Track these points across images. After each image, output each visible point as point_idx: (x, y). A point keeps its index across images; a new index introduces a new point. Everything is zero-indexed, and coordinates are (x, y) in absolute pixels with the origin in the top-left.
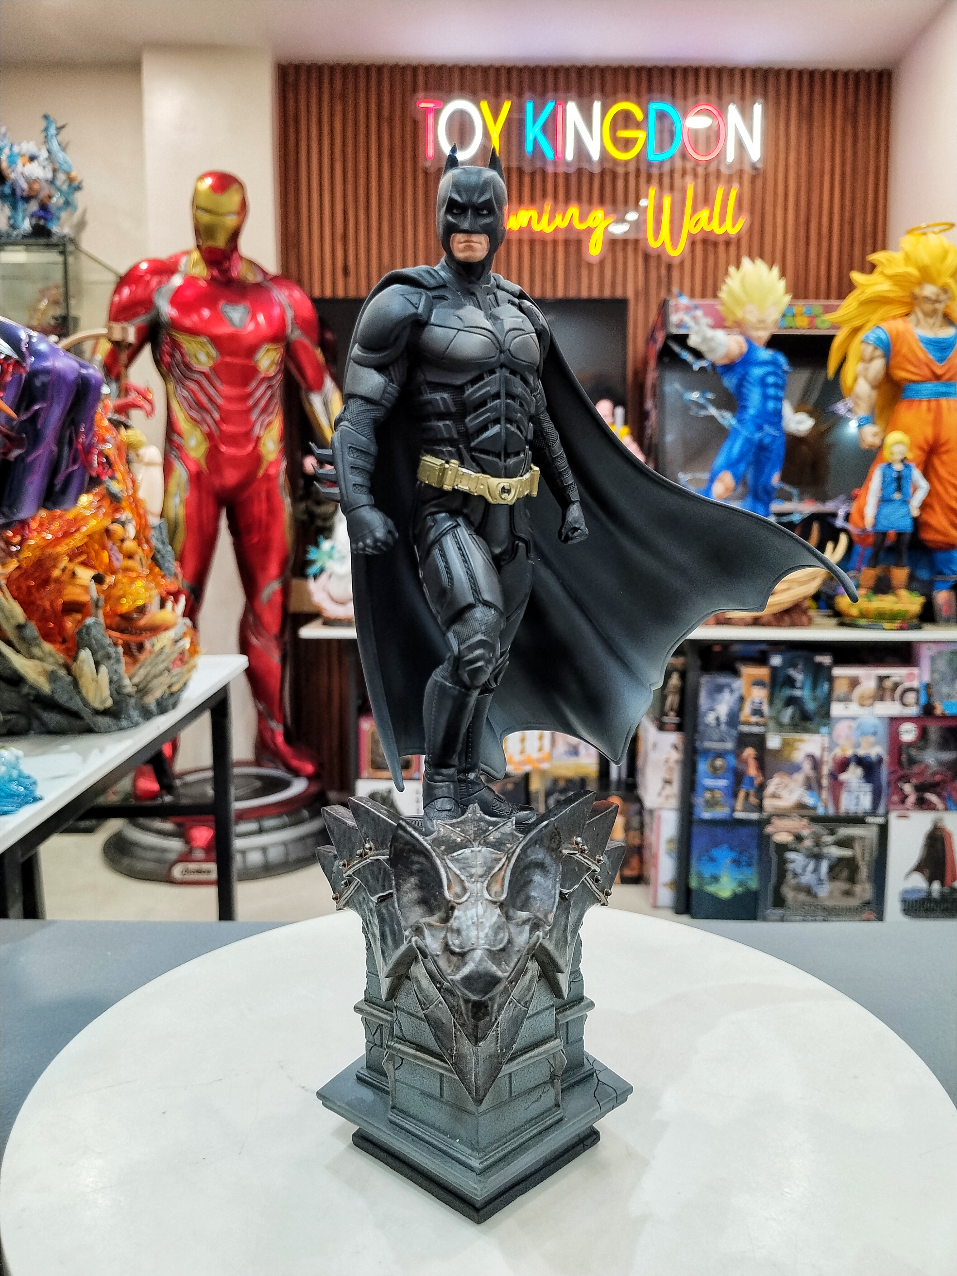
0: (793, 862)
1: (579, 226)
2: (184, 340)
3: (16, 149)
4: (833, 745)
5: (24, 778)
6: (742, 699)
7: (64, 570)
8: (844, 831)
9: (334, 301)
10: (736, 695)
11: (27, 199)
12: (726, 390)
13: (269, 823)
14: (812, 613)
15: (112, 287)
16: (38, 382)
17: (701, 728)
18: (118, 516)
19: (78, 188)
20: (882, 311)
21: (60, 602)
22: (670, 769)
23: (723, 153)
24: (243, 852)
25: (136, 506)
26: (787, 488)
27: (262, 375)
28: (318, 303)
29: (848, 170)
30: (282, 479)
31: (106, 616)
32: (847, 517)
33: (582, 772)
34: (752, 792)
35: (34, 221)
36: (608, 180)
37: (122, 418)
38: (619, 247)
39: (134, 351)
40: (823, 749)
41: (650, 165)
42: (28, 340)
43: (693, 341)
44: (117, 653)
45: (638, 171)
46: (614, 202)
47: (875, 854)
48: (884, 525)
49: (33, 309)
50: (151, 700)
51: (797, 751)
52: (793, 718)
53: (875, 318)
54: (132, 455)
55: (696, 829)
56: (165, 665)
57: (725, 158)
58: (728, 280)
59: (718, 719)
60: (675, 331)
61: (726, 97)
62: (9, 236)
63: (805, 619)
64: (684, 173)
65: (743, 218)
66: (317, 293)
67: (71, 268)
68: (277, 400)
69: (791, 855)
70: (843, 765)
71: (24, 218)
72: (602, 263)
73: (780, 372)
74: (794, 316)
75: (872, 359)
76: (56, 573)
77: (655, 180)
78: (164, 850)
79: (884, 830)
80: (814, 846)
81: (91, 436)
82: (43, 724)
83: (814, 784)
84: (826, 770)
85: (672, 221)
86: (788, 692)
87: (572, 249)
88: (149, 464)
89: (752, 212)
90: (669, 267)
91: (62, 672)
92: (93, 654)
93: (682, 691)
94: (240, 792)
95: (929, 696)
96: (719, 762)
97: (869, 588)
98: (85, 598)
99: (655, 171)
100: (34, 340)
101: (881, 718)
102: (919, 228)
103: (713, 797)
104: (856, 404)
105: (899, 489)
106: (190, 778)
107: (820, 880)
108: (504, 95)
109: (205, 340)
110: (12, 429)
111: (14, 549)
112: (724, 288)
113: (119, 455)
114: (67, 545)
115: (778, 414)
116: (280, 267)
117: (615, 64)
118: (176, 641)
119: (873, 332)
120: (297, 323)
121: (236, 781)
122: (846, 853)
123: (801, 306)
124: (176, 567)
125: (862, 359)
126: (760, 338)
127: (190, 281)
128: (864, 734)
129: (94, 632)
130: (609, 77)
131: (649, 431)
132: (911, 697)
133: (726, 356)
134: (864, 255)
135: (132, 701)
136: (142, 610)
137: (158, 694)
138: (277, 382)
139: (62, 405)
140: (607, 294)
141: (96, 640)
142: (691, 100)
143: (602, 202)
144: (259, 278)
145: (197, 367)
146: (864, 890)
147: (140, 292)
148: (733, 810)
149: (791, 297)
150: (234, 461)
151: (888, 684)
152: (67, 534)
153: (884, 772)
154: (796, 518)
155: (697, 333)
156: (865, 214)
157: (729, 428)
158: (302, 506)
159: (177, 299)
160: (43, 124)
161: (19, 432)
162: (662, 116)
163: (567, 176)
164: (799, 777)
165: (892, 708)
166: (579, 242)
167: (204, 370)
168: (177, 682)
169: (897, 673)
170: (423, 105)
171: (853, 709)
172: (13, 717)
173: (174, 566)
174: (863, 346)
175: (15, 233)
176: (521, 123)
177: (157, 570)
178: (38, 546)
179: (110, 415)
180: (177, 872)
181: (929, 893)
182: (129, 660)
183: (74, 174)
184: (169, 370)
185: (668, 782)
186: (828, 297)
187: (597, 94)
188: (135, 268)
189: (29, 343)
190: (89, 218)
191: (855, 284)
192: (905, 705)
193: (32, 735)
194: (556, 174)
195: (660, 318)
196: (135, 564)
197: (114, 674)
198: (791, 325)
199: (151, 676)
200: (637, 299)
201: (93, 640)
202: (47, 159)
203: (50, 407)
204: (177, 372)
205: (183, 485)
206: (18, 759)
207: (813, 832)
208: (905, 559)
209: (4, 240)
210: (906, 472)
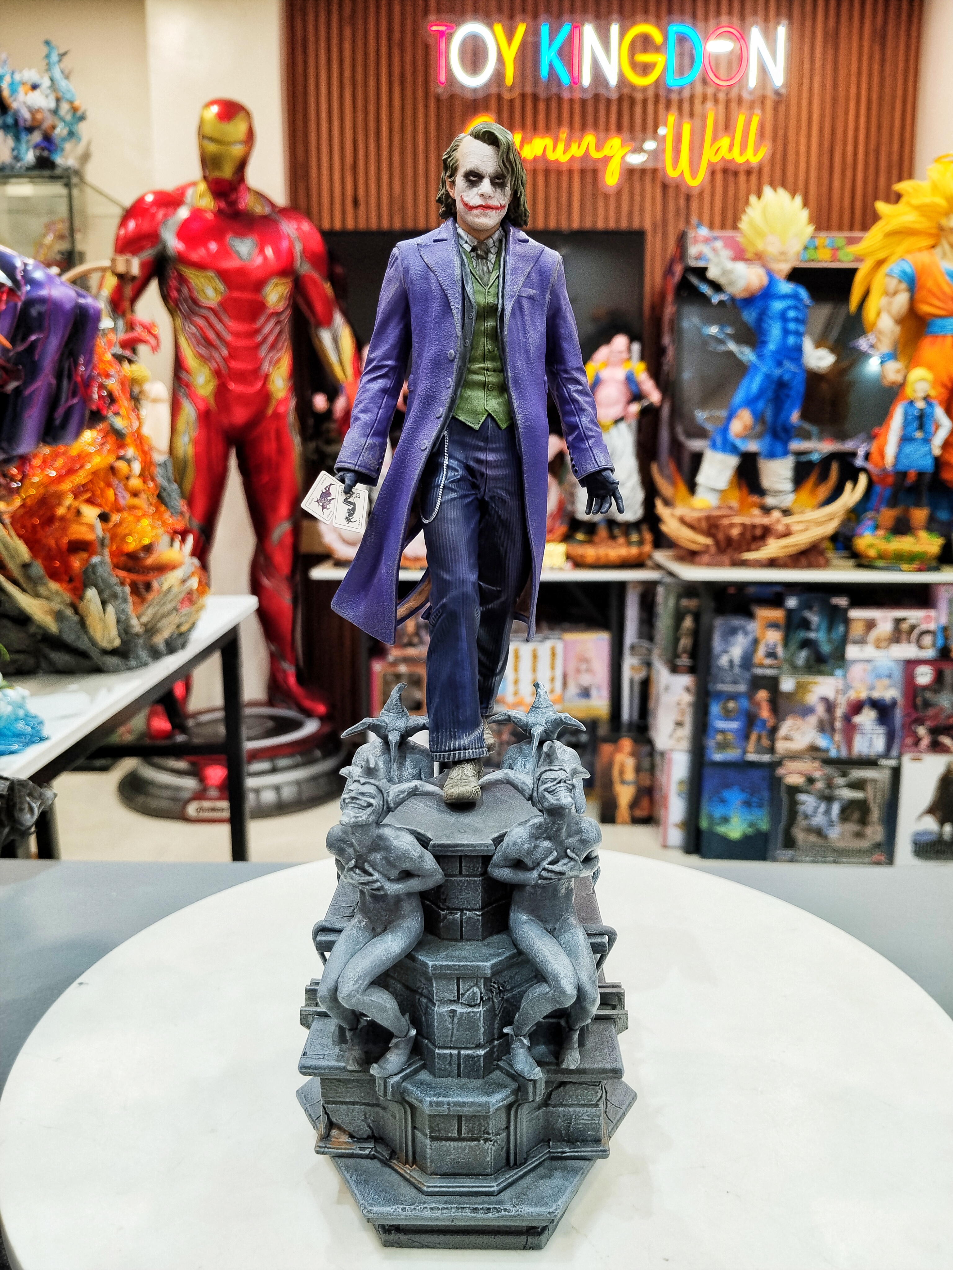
0: (804, 803)
1: (596, 155)
2: (190, 274)
3: (17, 77)
4: (848, 687)
5: (33, 717)
6: (756, 642)
7: (69, 508)
8: (857, 774)
9: (344, 233)
10: (750, 637)
11: (30, 130)
12: (744, 324)
13: (282, 762)
14: (830, 554)
15: (116, 221)
16: (34, 312)
17: (714, 671)
18: (122, 453)
19: (82, 118)
20: (908, 243)
21: (65, 540)
22: (682, 713)
23: (745, 78)
24: (257, 791)
25: (141, 443)
26: (807, 426)
27: (271, 311)
28: (328, 235)
29: (875, 97)
30: (291, 418)
31: (112, 554)
32: (867, 456)
33: (594, 713)
34: (764, 734)
35: (38, 153)
36: (626, 106)
37: (128, 353)
38: (637, 177)
39: (140, 285)
40: (837, 692)
41: (669, 90)
42: (23, 268)
43: (712, 274)
44: (124, 592)
45: (657, 97)
46: (632, 129)
47: (887, 796)
48: (904, 464)
49: (39, 243)
50: (159, 640)
52: (807, 660)
53: (900, 250)
54: (136, 390)
55: (708, 772)
56: (173, 604)
57: (747, 84)
58: (749, 210)
59: (731, 662)
60: (693, 263)
61: (749, 19)
62: (12, 168)
63: (821, 561)
64: (704, 99)
65: (765, 147)
66: (326, 225)
67: (76, 202)
68: (286, 336)
69: (802, 797)
70: (857, 708)
71: (28, 150)
72: (619, 193)
73: (801, 307)
74: (816, 248)
75: (895, 293)
76: (61, 511)
77: (674, 107)
78: (178, 789)
79: (896, 772)
80: (825, 788)
81: (90, 367)
82: (51, 663)
83: (828, 728)
85: (691, 149)
86: (803, 634)
87: (589, 178)
88: (155, 401)
89: (774, 139)
90: (688, 198)
91: (69, 612)
92: (99, 593)
93: (696, 633)
94: (253, 733)
95: (946, 638)
96: (731, 705)
97: (887, 529)
98: (90, 537)
99: (674, 97)
100: (30, 268)
101: (897, 661)
102: (946, 157)
103: (725, 739)
104: (879, 340)
105: (921, 427)
106: (205, 718)
107: (832, 822)
108: (519, 17)
109: (213, 275)
110: (8, 360)
111: (14, 485)
112: (745, 218)
113: (123, 390)
114: (72, 482)
115: (799, 349)
116: (288, 197)
118: (184, 581)
119: (897, 265)
120: (307, 257)
121: (248, 721)
122: (858, 795)
123: (824, 238)
125: (886, 293)
126: (781, 270)
127: (196, 214)
128: (879, 677)
129: (100, 570)
131: (666, 368)
132: (927, 640)
133: (746, 290)
135: (141, 641)
136: (148, 549)
137: (166, 634)
138: (285, 317)
139: (59, 336)
140: (624, 225)
141: (102, 579)
142: (712, 23)
143: (619, 129)
144: (267, 210)
145: (205, 302)
146: (874, 833)
147: (146, 226)
148: (745, 752)
149: (814, 227)
150: (242, 399)
151: (905, 626)
152: (71, 471)
153: (898, 715)
154: (815, 457)
155: (716, 265)
156: (891, 143)
157: (748, 364)
158: (312, 445)
159: (184, 232)
160: (45, 50)
161: (16, 364)
162: (682, 39)
163: (584, 102)
164: (812, 720)
165: (908, 651)
166: (595, 172)
167: (212, 306)
168: (187, 621)
169: (914, 615)
170: (434, 28)
171: (869, 651)
172: (21, 657)
173: (180, 504)
174: (888, 280)
175: (19, 165)
176: (536, 47)
177: (163, 508)
178: (40, 484)
179: (114, 350)
180: (192, 810)
181: (941, 835)
182: (135, 598)
183: (77, 103)
184: (177, 306)
185: (679, 724)
186: (851, 228)
187: (615, 16)
188: (141, 200)
189: (25, 271)
190: (94, 149)
191: (881, 215)
192: (921, 647)
193: (40, 674)
194: (572, 101)
195: (679, 250)
196: (141, 502)
197: (121, 614)
198: (813, 258)
199: (159, 616)
200: (655, 231)
201: (100, 579)
202: (49, 88)
203: (47, 337)
204: (184, 307)
205: (191, 424)
206: (23, 698)
207: (825, 774)
208: (925, 499)
209: (8, 172)
210: (929, 410)
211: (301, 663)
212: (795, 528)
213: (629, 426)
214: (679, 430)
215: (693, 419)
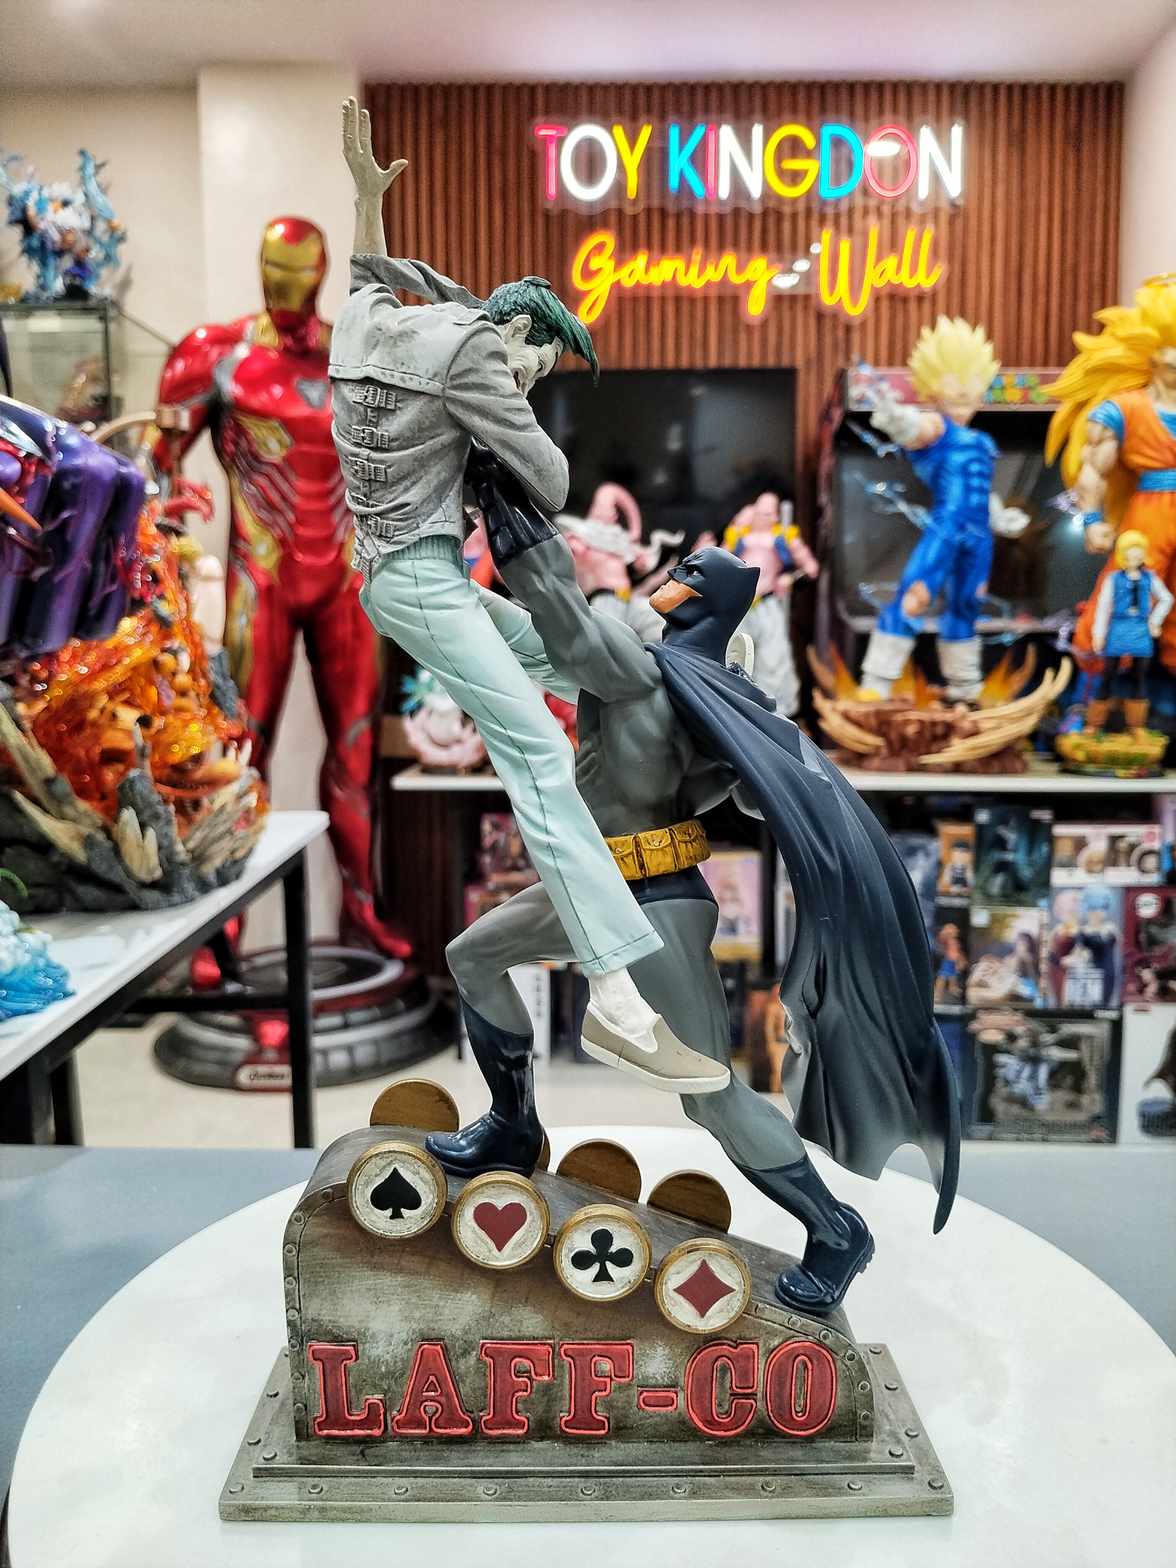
0: (1004, 1066)
1: (736, 279)
2: (248, 422)
4: (1054, 921)
5: (54, 968)
6: (940, 865)
7: (102, 711)
8: (1069, 1029)
10: (933, 859)
13: (356, 1016)
14: (1028, 757)
15: (161, 361)
16: (67, 485)
18: (168, 644)
19: (122, 239)
20: (1114, 382)
21: (97, 750)
23: (914, 186)
24: (325, 1052)
25: (191, 633)
26: (997, 602)
29: (1070, 206)
31: (154, 766)
32: (1071, 638)
33: (742, 954)
34: (953, 979)
36: (771, 221)
37: (174, 523)
38: (786, 306)
39: (189, 440)
40: (1042, 927)
41: (823, 202)
42: (54, 433)
43: (877, 421)
44: (167, 813)
45: (809, 211)
46: (779, 248)
47: (1107, 1057)
48: (1116, 647)
49: (67, 387)
50: (209, 870)
51: (1009, 929)
52: (1004, 887)
53: (1104, 390)
54: (186, 568)
56: (227, 825)
57: (917, 194)
58: (921, 345)
60: (854, 408)
61: (918, 119)
62: (37, 298)
63: (1018, 765)
64: (866, 212)
65: (940, 268)
67: (113, 339)
69: (1002, 1059)
70: (1066, 946)
71: (56, 276)
72: (764, 324)
73: (986, 459)
74: (1003, 388)
75: (1100, 442)
76: (93, 714)
77: (830, 221)
78: (228, 1050)
79: (1117, 1027)
80: (1030, 1047)
81: (133, 548)
82: (77, 899)
83: (1031, 970)
84: (1045, 952)
85: (851, 271)
86: (997, 856)
87: (728, 307)
88: (208, 579)
89: (951, 259)
90: (848, 329)
91: (100, 837)
92: (137, 814)
94: (320, 979)
95: (1173, 860)
97: (1098, 726)
98: (127, 745)
99: (830, 211)
100: (62, 433)
102: (1158, 279)
104: (1082, 497)
105: (1136, 602)
106: (261, 961)
107: (1039, 1089)
108: (643, 118)
109: (277, 424)
110: (35, 541)
111: (39, 688)
112: (916, 354)
113: (170, 569)
114: (107, 680)
115: (984, 510)
117: (779, 79)
118: (240, 797)
119: (1101, 408)
121: (315, 964)
122: (1070, 1055)
123: (1013, 376)
124: (240, 707)
125: (1089, 441)
126: (960, 416)
127: (258, 351)
128: (1092, 908)
129: (139, 786)
130: (772, 96)
131: (823, 532)
132: (1151, 862)
133: (919, 439)
134: (1090, 311)
135: (186, 872)
136: (198, 759)
137: (218, 862)
139: (97, 512)
140: (771, 362)
141: (142, 798)
142: (874, 122)
143: (764, 248)
145: (267, 457)
146: (1093, 1102)
147: (197, 366)
149: (1001, 363)
150: (312, 573)
151: (1122, 845)
152: (106, 667)
153: (1118, 955)
154: (1007, 639)
155: (883, 411)
156: (1091, 260)
157: (923, 528)
159: (242, 374)
160: (78, 161)
161: (44, 546)
162: (838, 142)
163: (721, 217)
164: (1012, 962)
165: (1127, 876)
166: (735, 299)
167: (276, 462)
168: (242, 846)
169: (1133, 832)
170: (543, 132)
171: (1079, 876)
172: (40, 892)
174: (1090, 426)
175: (45, 295)
176: (664, 154)
177: (216, 710)
178: (69, 683)
179: (159, 519)
180: (244, 1076)
181: (1174, 1105)
182: (181, 819)
183: (116, 222)
184: (233, 461)
186: (1046, 364)
187: (758, 115)
188: (191, 337)
189: (57, 436)
190: (135, 276)
191: (1080, 348)
192: (1143, 871)
193: (64, 913)
194: (707, 216)
195: (837, 393)
196: (190, 703)
197: (164, 838)
198: (999, 400)
199: (209, 839)
200: (808, 370)
201: (138, 797)
202: (83, 205)
203: (82, 514)
204: (242, 463)
205: (250, 602)
206: (45, 944)
207: (1029, 1030)
208: (1143, 690)
209: (32, 303)
210: (1144, 582)
211: (380, 890)
212: (985, 725)
213: (780, 602)
214: (841, 606)
215: (857, 593)
